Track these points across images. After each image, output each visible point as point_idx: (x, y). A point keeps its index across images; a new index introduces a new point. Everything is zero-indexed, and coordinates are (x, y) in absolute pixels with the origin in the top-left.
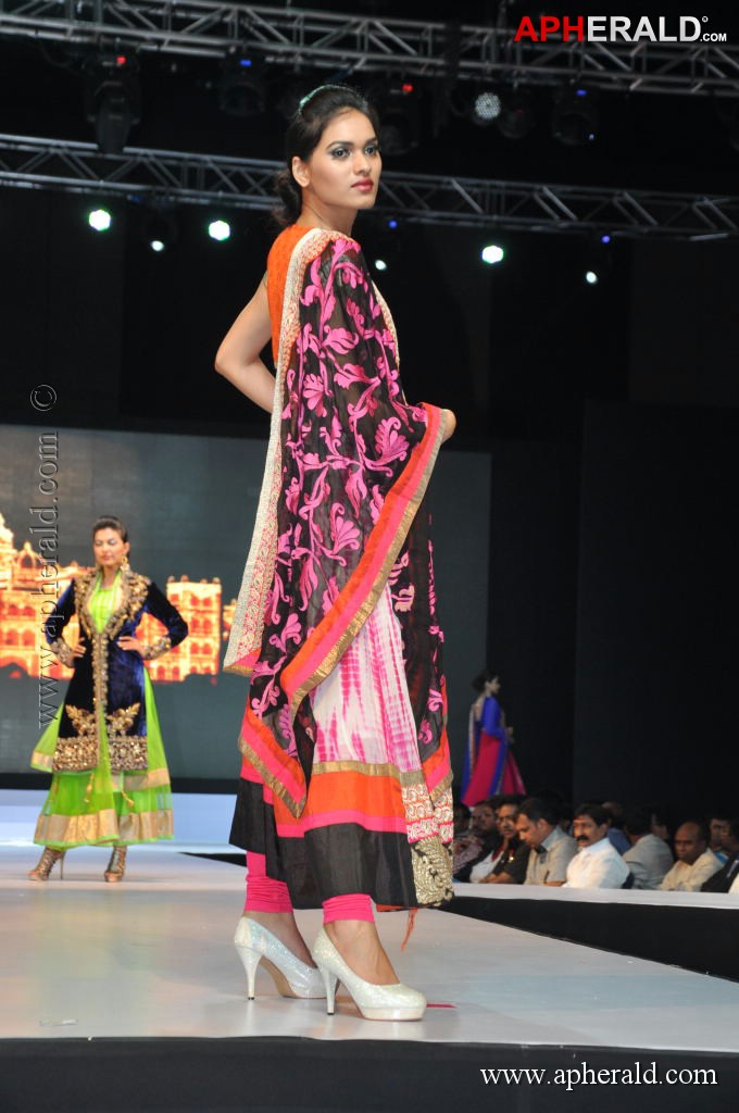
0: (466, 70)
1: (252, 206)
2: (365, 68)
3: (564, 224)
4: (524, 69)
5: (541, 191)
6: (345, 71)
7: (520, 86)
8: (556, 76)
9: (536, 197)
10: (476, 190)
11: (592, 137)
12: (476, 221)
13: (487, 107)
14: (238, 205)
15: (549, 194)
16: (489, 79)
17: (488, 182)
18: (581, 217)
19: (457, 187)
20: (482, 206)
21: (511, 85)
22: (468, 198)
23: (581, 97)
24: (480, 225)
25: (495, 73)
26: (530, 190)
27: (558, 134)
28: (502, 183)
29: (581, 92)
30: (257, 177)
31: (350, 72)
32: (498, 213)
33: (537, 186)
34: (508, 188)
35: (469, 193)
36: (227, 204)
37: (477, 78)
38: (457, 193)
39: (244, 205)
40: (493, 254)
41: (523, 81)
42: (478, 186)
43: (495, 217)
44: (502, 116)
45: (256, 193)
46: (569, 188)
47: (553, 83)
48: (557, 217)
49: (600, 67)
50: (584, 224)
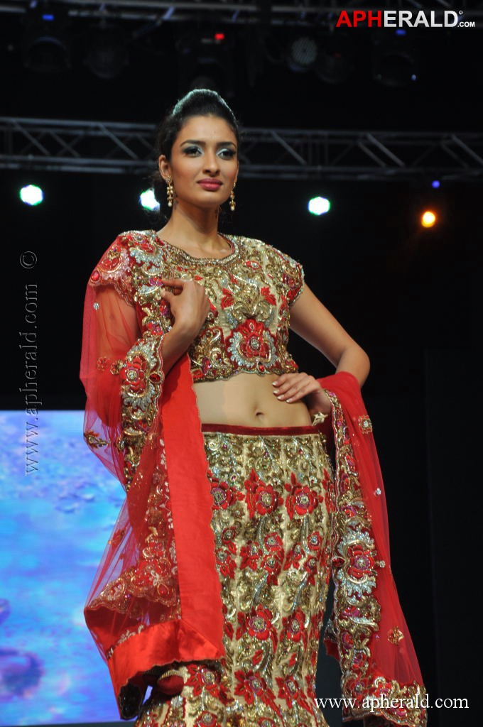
0: (279, 15)
1: (64, 168)
2: (174, 18)
3: (391, 171)
5: (365, 138)
6: (153, 22)
7: (337, 29)
9: (361, 144)
10: (297, 141)
11: (414, 77)
12: (299, 172)
13: (304, 54)
14: (49, 168)
15: (375, 140)
16: (305, 23)
17: (308, 132)
19: (278, 139)
20: (305, 158)
21: (327, 29)
22: (291, 150)
24: (305, 177)
25: (310, 17)
26: (355, 138)
28: (324, 133)
30: (67, 138)
31: (159, 23)
32: (323, 163)
33: (361, 134)
34: (332, 137)
35: (291, 145)
36: (38, 168)
37: (291, 23)
38: (278, 145)
39: (56, 168)
40: (319, 206)
42: (300, 136)
43: (319, 168)
44: (319, 60)
45: (68, 155)
46: (392, 134)
48: (383, 164)
50: (411, 170)
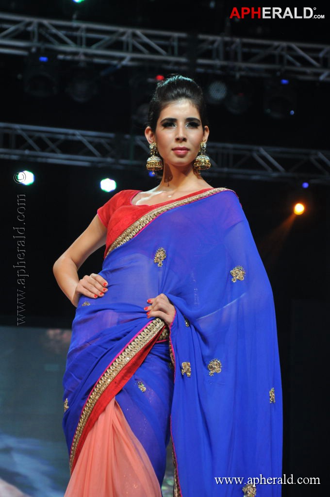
0: (202, 66)
1: (50, 161)
2: (130, 64)
3: (275, 175)
4: (243, 65)
5: (258, 151)
6: (115, 66)
7: (241, 77)
8: (267, 71)
9: (255, 155)
11: (292, 112)
13: (217, 92)
14: (39, 160)
15: (264, 153)
16: (219, 72)
18: (287, 169)
21: (234, 76)
23: (285, 85)
25: (223, 68)
26: (251, 150)
27: (268, 111)
28: (230, 146)
29: (285, 82)
30: (53, 140)
31: (119, 66)
32: (228, 166)
33: (256, 148)
34: (235, 149)
36: (32, 159)
37: (210, 71)
39: (44, 160)
41: (243, 73)
43: (226, 170)
44: (228, 98)
45: (53, 151)
46: (278, 149)
47: (264, 75)
48: (270, 169)
49: (298, 64)
50: (290, 174)
